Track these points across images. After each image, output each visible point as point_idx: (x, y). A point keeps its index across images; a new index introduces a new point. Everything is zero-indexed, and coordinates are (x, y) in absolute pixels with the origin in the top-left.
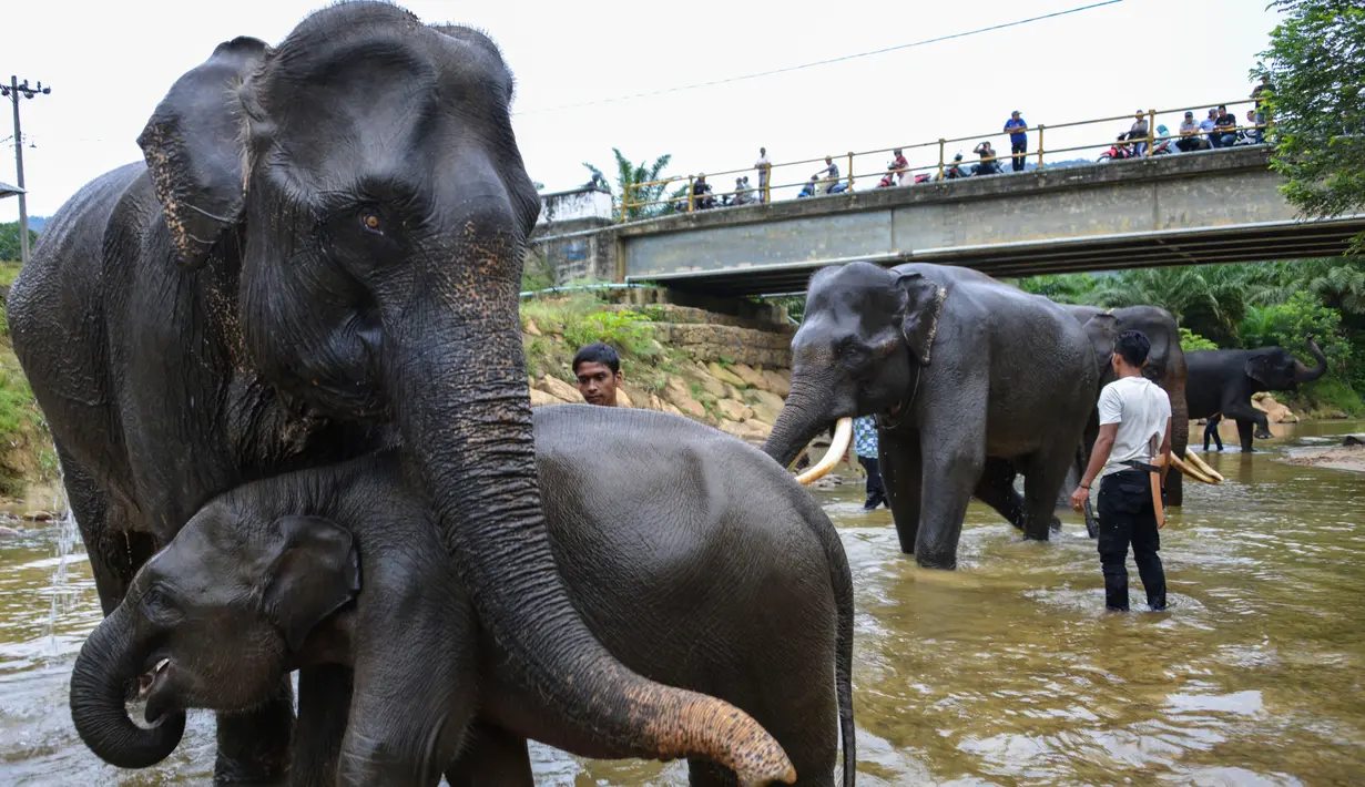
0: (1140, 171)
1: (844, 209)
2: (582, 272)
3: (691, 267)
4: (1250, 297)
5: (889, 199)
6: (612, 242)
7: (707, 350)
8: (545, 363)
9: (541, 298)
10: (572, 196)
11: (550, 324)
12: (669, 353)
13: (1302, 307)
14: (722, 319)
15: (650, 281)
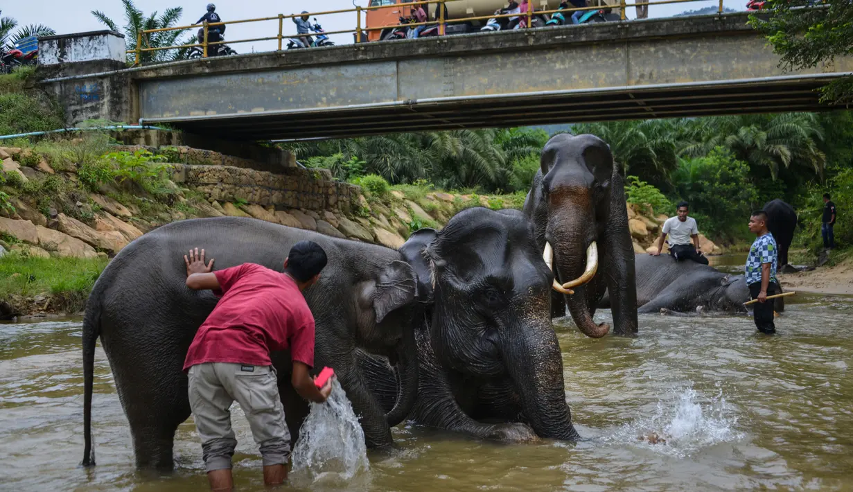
0: (614, 33)
1: (353, 59)
2: (96, 114)
3: (206, 110)
4: (679, 150)
5: (395, 51)
6: (126, 85)
7: (222, 190)
8: (58, 201)
9: (53, 138)
10: (85, 39)
11: (63, 162)
12: (185, 193)
13: (720, 159)
14: (236, 161)
15: (164, 124)
